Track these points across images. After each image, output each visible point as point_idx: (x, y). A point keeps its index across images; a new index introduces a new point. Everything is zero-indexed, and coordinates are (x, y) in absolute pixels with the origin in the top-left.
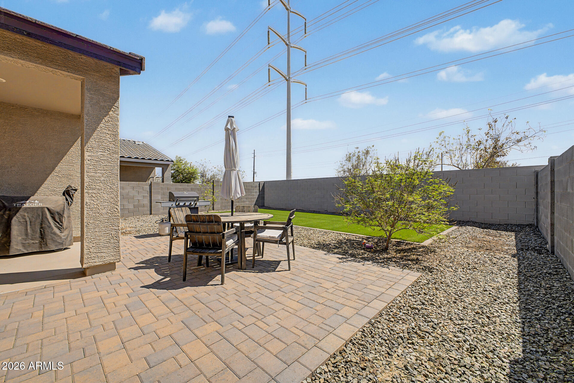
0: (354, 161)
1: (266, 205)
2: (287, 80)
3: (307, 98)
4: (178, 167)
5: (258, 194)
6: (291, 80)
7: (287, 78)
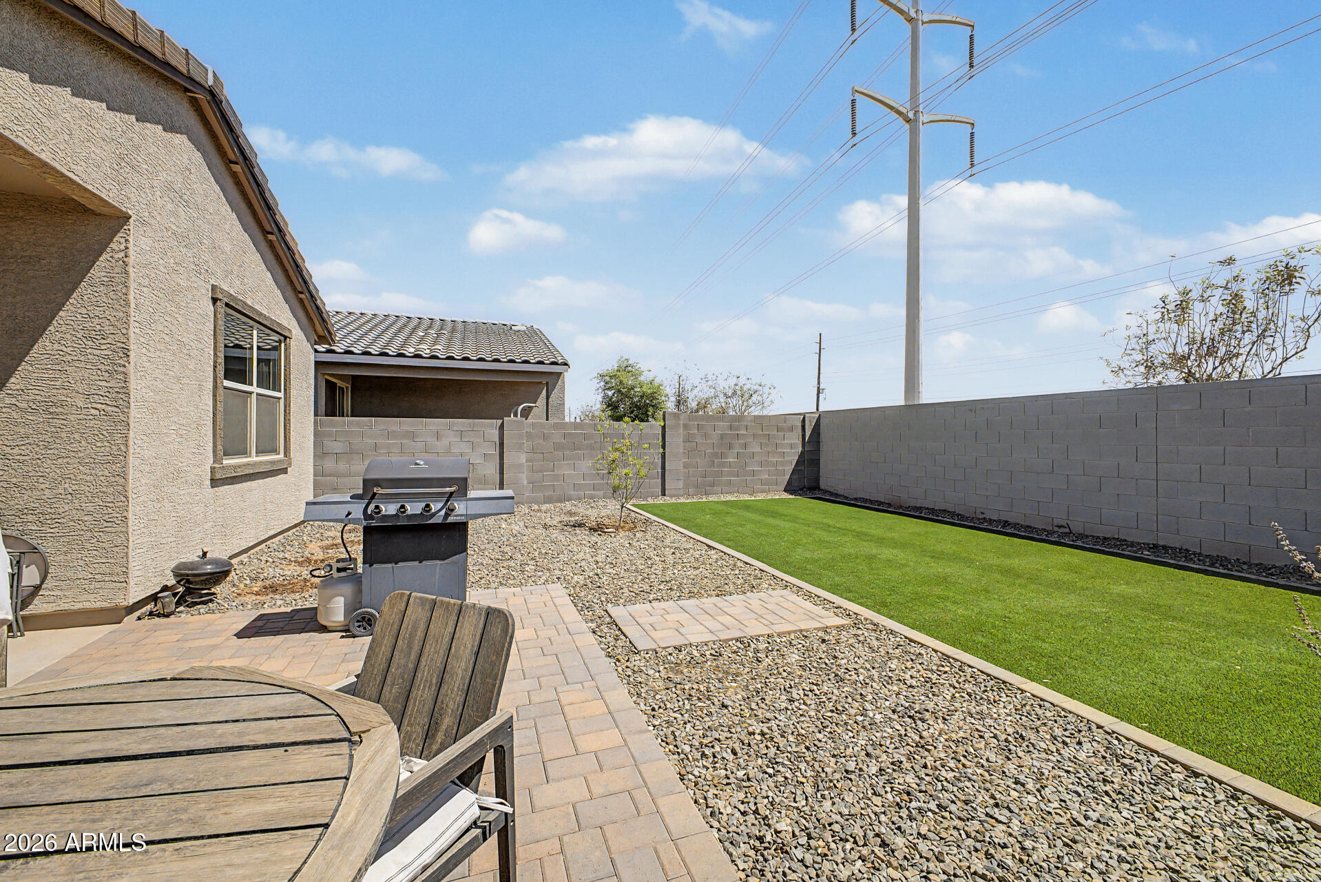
0: (1203, 321)
1: (823, 485)
2: (908, 121)
3: (975, 163)
4: (621, 382)
5: (800, 449)
6: (923, 118)
7: (911, 115)
